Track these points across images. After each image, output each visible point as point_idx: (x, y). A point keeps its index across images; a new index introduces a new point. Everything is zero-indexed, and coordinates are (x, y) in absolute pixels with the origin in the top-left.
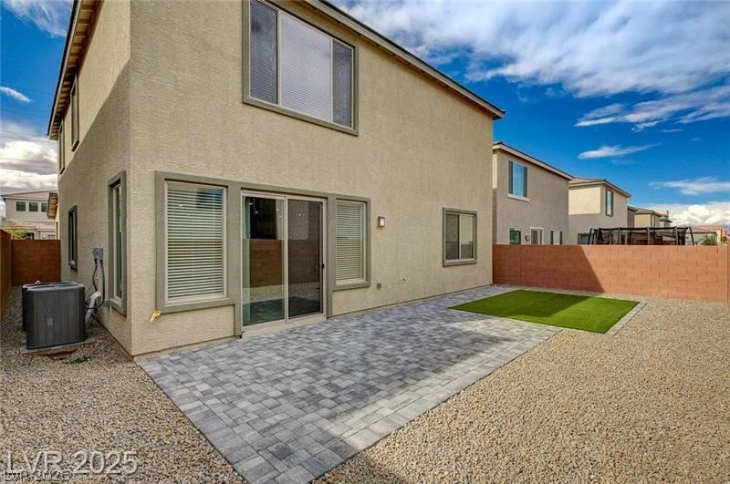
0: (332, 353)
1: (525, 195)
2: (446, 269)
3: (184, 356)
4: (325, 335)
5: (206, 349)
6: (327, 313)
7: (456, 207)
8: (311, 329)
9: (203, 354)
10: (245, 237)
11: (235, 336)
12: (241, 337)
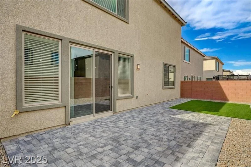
0: (122, 134)
1: (189, 61)
2: (164, 90)
3: (34, 138)
4: (115, 122)
5: (48, 132)
6: (114, 111)
7: (168, 63)
8: (107, 119)
9: (46, 136)
10: (71, 76)
11: (65, 124)
12: (69, 124)
